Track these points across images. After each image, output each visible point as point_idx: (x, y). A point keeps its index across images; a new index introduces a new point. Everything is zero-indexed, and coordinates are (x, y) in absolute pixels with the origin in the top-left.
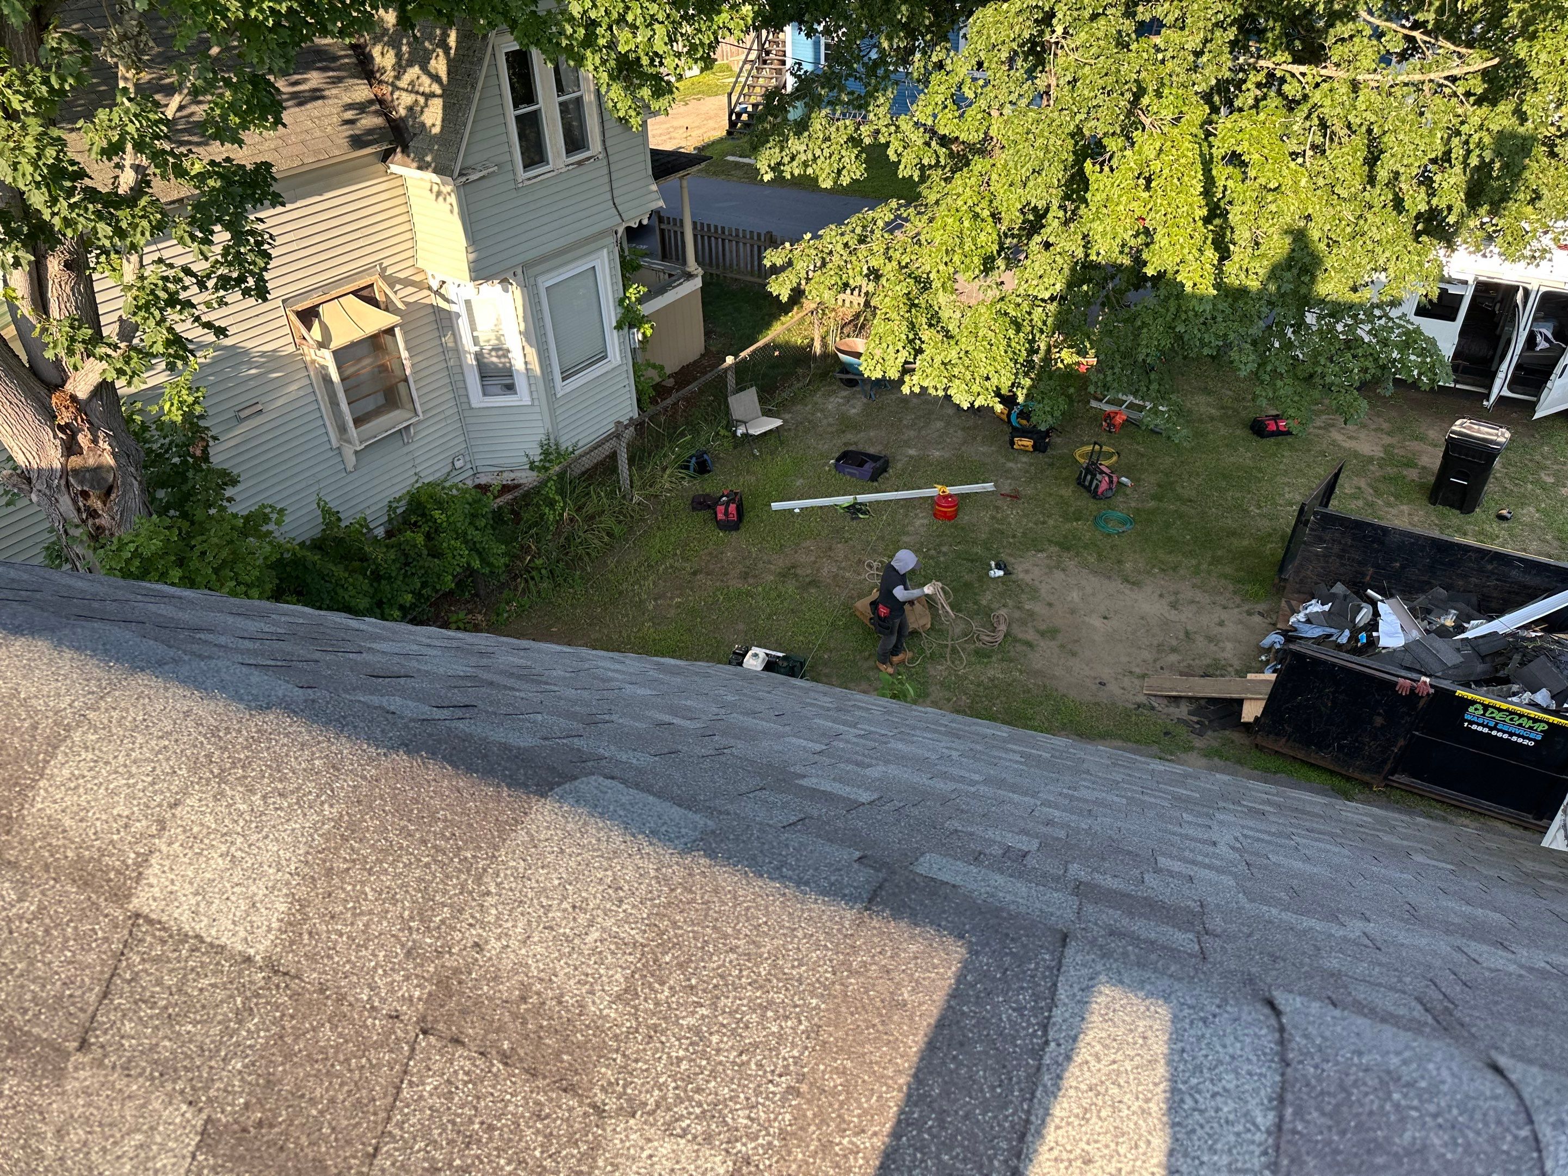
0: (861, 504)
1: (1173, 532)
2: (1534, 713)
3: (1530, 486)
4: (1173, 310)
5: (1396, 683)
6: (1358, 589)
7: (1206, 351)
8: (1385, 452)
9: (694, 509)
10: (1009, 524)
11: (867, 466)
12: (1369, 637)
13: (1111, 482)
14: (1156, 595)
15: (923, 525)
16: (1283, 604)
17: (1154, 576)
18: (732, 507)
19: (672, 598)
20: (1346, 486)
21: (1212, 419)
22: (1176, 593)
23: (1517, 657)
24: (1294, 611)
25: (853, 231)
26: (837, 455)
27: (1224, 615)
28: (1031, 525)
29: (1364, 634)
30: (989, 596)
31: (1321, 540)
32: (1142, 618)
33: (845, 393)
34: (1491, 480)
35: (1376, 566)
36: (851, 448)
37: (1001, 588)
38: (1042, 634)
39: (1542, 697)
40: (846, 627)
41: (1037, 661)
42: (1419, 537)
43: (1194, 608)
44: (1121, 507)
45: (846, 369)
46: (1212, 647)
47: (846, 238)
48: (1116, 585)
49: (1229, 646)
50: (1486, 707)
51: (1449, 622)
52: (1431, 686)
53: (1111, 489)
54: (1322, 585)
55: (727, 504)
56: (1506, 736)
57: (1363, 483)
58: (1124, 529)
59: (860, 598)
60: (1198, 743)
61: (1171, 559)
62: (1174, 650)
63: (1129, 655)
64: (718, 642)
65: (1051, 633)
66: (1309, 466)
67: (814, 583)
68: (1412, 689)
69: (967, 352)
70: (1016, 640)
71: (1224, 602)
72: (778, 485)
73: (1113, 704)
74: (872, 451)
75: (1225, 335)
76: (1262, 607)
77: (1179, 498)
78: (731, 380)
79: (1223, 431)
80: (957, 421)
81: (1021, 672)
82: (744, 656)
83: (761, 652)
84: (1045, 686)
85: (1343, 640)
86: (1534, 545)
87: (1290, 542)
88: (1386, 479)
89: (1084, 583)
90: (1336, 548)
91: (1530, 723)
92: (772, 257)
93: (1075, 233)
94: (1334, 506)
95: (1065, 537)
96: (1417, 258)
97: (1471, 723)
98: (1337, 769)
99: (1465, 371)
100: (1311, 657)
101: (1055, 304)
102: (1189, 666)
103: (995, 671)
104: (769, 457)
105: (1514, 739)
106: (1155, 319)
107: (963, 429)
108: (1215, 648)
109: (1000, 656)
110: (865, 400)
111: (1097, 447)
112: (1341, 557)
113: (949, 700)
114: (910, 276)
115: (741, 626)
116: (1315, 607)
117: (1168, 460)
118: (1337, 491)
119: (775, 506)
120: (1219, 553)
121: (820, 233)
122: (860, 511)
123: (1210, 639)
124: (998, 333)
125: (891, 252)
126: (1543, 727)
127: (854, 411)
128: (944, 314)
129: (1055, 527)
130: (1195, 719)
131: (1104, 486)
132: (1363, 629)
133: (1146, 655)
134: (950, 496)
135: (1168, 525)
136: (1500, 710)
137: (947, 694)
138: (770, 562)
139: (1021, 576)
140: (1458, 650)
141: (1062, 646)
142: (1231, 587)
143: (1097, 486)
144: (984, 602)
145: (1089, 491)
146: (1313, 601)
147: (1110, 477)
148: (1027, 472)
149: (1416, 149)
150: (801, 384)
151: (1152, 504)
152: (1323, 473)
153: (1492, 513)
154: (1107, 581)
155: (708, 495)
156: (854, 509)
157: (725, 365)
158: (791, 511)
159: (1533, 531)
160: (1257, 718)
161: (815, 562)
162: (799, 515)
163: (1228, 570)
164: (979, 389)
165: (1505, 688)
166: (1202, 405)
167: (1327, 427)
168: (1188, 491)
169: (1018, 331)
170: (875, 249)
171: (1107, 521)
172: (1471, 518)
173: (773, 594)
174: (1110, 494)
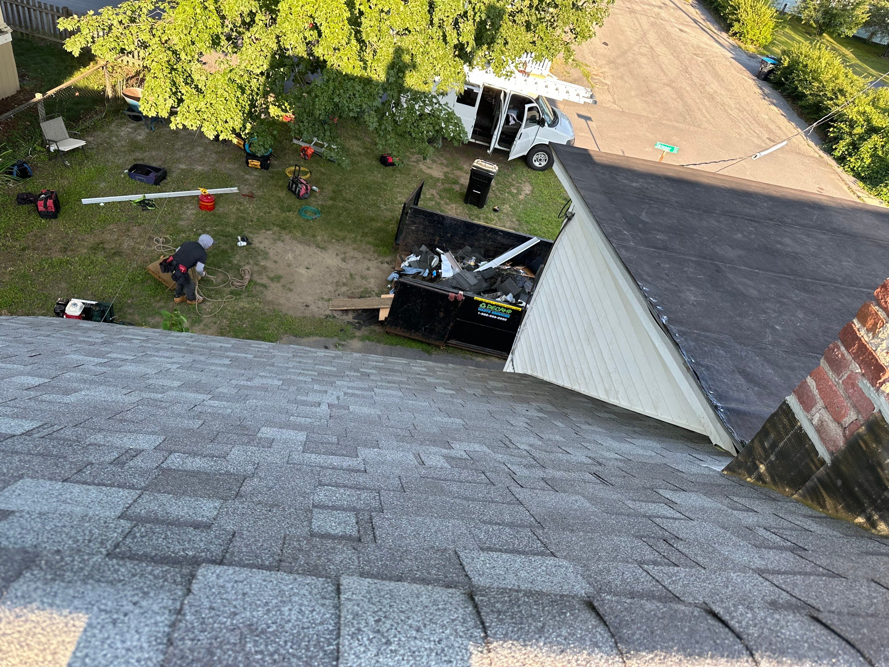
0: (148, 200)
1: (342, 218)
2: (506, 305)
3: (507, 195)
4: (331, 88)
5: (448, 295)
6: (432, 248)
7: (351, 114)
8: (445, 176)
9: (19, 203)
10: (248, 213)
11: (151, 175)
12: (437, 272)
13: (307, 189)
14: (334, 254)
15: (192, 214)
16: (398, 257)
17: (333, 243)
18: (50, 202)
19: (5, 268)
20: (427, 193)
21: (360, 154)
22: (345, 253)
23: (499, 279)
24: (403, 261)
25: (125, 13)
26: (129, 167)
27: (370, 264)
28: (262, 214)
29: (435, 271)
30: (238, 257)
31: (414, 223)
32: (328, 268)
33: (133, 125)
34: (490, 191)
35: (440, 236)
36: (139, 163)
37: (245, 253)
38: (272, 279)
39: (510, 297)
40: (143, 281)
41: (269, 295)
42: (458, 221)
43: (354, 261)
44: (314, 204)
45: (133, 109)
46: (364, 282)
47: (120, 18)
48: (313, 249)
49: (372, 280)
50: (487, 304)
51: (472, 263)
52: (464, 296)
53: (307, 193)
54: (416, 246)
55: (46, 199)
56: (495, 317)
57: (434, 192)
58: (316, 216)
59: (151, 262)
60: (358, 333)
61: (341, 234)
62: (344, 284)
63: (321, 288)
64: (46, 297)
65: (277, 278)
66: (409, 182)
67: (118, 253)
68: (456, 298)
69: (211, 104)
70: (256, 284)
71: (369, 257)
72: (87, 187)
73: (314, 317)
74: (154, 165)
75: (361, 105)
76: (388, 259)
77: (344, 199)
78: (42, 111)
79: (366, 162)
80: (212, 148)
81: (260, 303)
82: (66, 305)
83: (79, 303)
84: (274, 310)
85: (426, 275)
86: (508, 224)
87: (400, 224)
88: (445, 190)
89: (295, 248)
90: (421, 227)
91: (505, 310)
92: (63, 24)
93: (271, 33)
94: (421, 204)
95: (283, 221)
96: (453, 69)
97: (481, 312)
98: (424, 340)
99: (480, 134)
100: (410, 285)
101: (264, 77)
102: (353, 293)
103: (244, 303)
104: (78, 168)
105: (499, 318)
106: (322, 93)
107: (216, 153)
108: (365, 282)
109: (246, 294)
110: (147, 131)
111: (297, 168)
112: (424, 232)
113: (215, 323)
114: (169, 49)
115: (64, 285)
116: (413, 258)
117: (338, 177)
118: (422, 196)
119: (85, 201)
120: (366, 230)
121: (100, 11)
122: (148, 204)
123: (363, 277)
124: (232, 93)
125: (154, 31)
126: (510, 311)
127: (139, 138)
128: (195, 77)
129: (276, 215)
130: (356, 321)
131: (303, 192)
132: (435, 268)
133: (330, 288)
134: (209, 195)
135: (339, 215)
136: (492, 305)
137: (214, 319)
138: (83, 240)
139: (257, 245)
140: (476, 277)
141: (284, 286)
142: (372, 249)
143: (299, 191)
144: (235, 262)
145: (295, 194)
146: (412, 255)
147: (306, 186)
148: (258, 181)
149: (451, 8)
150: (99, 117)
151: (330, 202)
152: (415, 186)
153: (491, 207)
154: (307, 247)
155: (30, 193)
156: (144, 204)
157: (34, 100)
158: (97, 205)
159: (508, 217)
160: (386, 318)
161: (118, 239)
162: (103, 207)
163: (371, 239)
164: (222, 129)
165: (495, 294)
166: (355, 146)
167: (417, 162)
168: (350, 196)
169: (243, 92)
170: (143, 28)
171: (306, 212)
172: (482, 210)
173: (87, 262)
174: (307, 196)
